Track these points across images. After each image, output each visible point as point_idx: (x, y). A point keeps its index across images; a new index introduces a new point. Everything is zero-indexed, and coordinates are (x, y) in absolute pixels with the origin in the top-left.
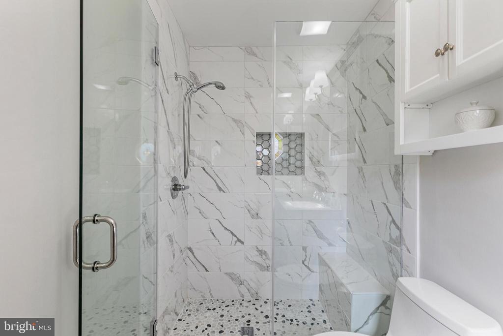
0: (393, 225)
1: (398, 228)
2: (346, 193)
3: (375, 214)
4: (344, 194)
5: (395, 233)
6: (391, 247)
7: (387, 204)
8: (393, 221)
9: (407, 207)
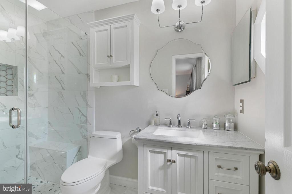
0: (82, 116)
1: (85, 116)
2: (47, 106)
3: (71, 113)
4: (46, 107)
5: (83, 119)
6: (81, 126)
7: (79, 108)
8: (83, 114)
9: (89, 107)
